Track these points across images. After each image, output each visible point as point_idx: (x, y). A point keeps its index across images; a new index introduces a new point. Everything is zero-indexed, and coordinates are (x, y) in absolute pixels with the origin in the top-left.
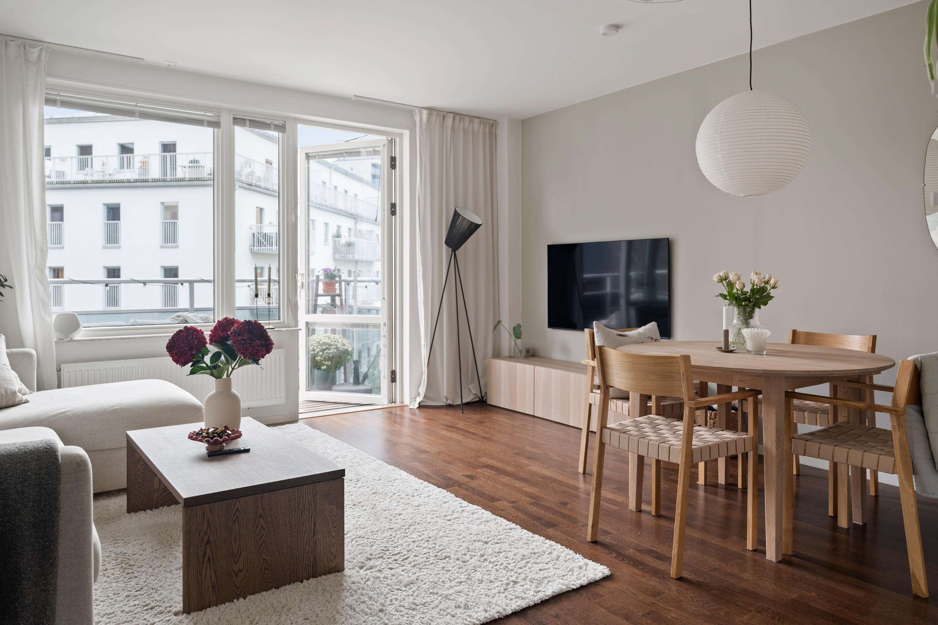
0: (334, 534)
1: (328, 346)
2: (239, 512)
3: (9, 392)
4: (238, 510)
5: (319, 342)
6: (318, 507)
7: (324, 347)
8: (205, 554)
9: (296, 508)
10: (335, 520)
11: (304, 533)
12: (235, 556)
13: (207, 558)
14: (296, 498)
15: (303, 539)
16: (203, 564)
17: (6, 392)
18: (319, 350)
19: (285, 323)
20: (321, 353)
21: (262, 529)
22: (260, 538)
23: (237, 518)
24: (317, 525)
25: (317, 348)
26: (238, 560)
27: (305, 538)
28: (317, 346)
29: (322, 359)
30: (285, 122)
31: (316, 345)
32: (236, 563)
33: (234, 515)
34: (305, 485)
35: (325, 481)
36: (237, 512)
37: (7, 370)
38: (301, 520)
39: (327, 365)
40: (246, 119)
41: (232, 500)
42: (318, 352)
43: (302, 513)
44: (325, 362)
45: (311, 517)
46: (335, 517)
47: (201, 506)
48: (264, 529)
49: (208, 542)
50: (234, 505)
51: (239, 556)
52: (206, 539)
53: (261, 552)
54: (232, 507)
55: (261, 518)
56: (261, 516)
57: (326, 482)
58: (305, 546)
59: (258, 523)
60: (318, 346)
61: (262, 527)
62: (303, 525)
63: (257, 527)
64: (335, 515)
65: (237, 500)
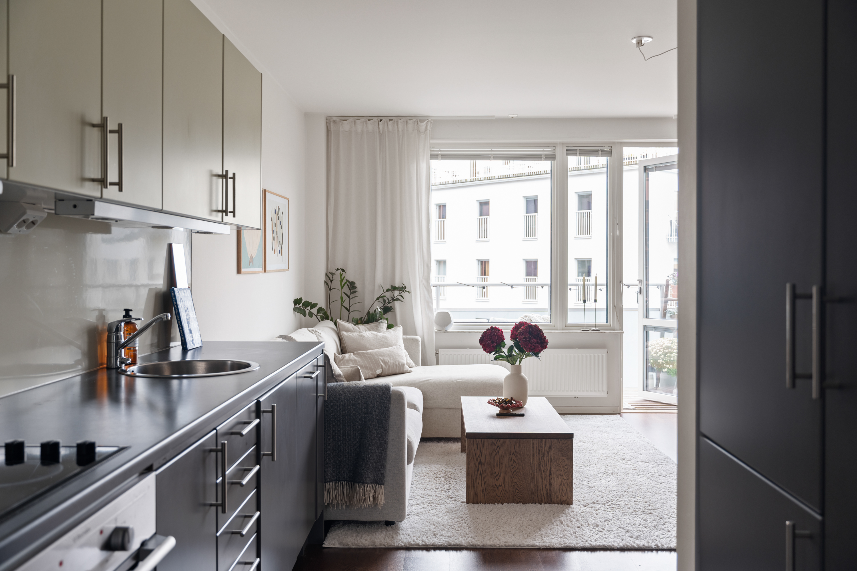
0: (565, 477)
1: (670, 350)
2: (499, 448)
3: (400, 364)
4: (498, 446)
5: (662, 346)
6: (553, 456)
7: (667, 351)
8: (478, 470)
9: (538, 453)
10: (566, 468)
11: (543, 472)
12: (497, 476)
13: (479, 472)
14: (538, 447)
15: (542, 475)
16: (477, 476)
17: (399, 364)
18: (661, 353)
19: (611, 326)
20: (662, 356)
21: (514, 462)
22: (513, 468)
23: (498, 451)
24: (552, 468)
25: (660, 351)
26: (498, 479)
27: (544, 475)
28: (659, 349)
29: (663, 362)
30: (611, 147)
31: (659, 348)
32: (497, 480)
33: (496, 449)
34: (544, 439)
35: (558, 439)
36: (498, 447)
37: (401, 350)
38: (541, 462)
39: (668, 368)
40: (576, 150)
41: (495, 439)
42: (660, 355)
43: (541, 457)
44: (666, 365)
45: (548, 462)
46: (566, 465)
47: (476, 439)
48: (515, 462)
49: (480, 463)
50: (496, 443)
51: (499, 476)
52: (479, 461)
53: (514, 477)
54: (495, 444)
55: (513, 455)
56: (513, 454)
57: (559, 440)
58: (543, 481)
59: (512, 458)
60: (661, 349)
61: (514, 461)
62: (542, 466)
63: (511, 460)
64: (566, 464)
65: (498, 440)
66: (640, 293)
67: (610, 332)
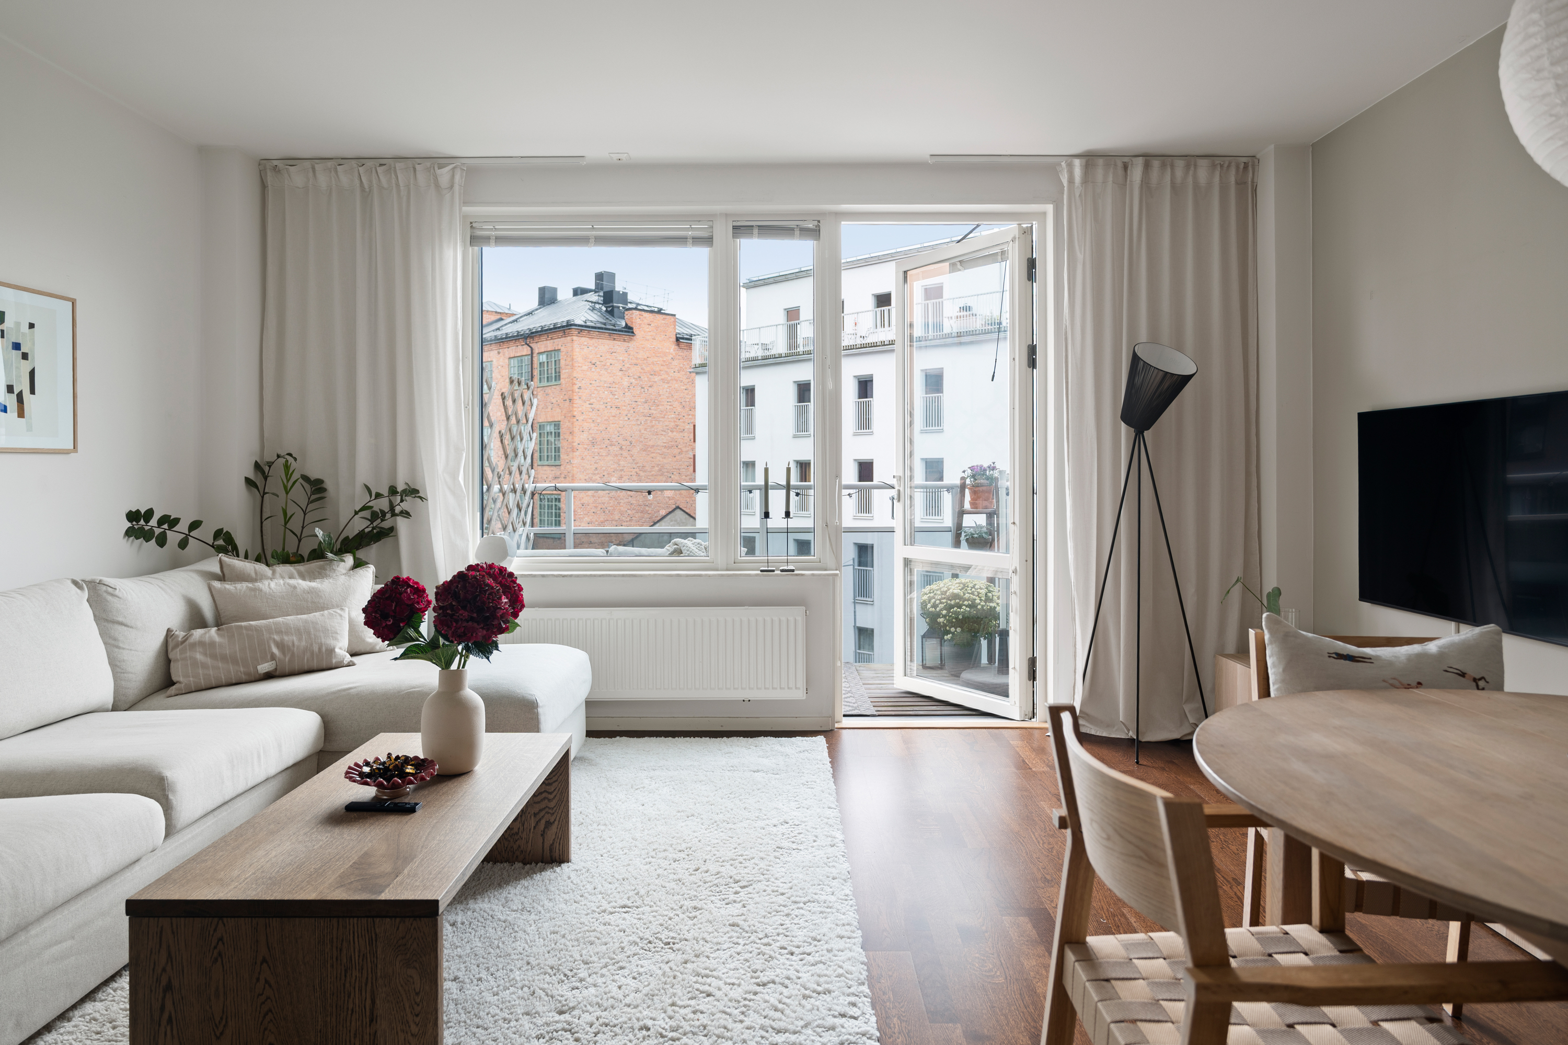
0: (414, 1029)
1: (957, 601)
2: (223, 944)
4: (221, 939)
5: (944, 593)
6: (379, 966)
7: (953, 602)
8: (162, 1008)
9: (334, 960)
10: (418, 1000)
11: (350, 1012)
12: (216, 1026)
13: (166, 1016)
14: (335, 940)
15: (348, 1024)
16: (160, 1025)
18: (942, 606)
19: (820, 562)
20: (944, 612)
21: (267, 985)
22: (263, 1003)
23: (220, 954)
24: (378, 1002)
25: (941, 603)
26: (222, 1034)
27: (353, 1023)
28: (940, 600)
29: (945, 622)
30: (819, 221)
31: (939, 597)
32: (218, 1038)
33: (215, 947)
34: (354, 917)
35: (395, 917)
36: (220, 943)
38: (344, 985)
39: (953, 633)
40: (752, 226)
41: (210, 919)
42: (941, 610)
43: (346, 971)
44: (950, 628)
45: (366, 985)
46: (417, 994)
47: (156, 919)
48: (270, 986)
49: (169, 987)
50: (215, 930)
51: (225, 1026)
52: (164, 982)
53: (265, 1029)
54: (211, 933)
55: (265, 965)
56: (264, 960)
57: (398, 920)
58: (352, 1039)
59: (259, 973)
60: (944, 598)
61: (266, 981)
62: (349, 997)
63: (258, 979)
64: (417, 990)
65: (220, 922)
66: (899, 501)
67: (813, 575)
